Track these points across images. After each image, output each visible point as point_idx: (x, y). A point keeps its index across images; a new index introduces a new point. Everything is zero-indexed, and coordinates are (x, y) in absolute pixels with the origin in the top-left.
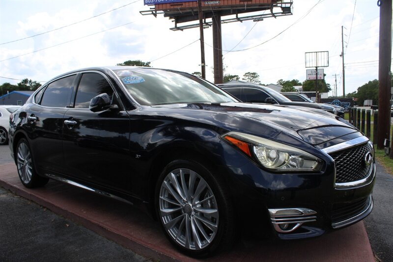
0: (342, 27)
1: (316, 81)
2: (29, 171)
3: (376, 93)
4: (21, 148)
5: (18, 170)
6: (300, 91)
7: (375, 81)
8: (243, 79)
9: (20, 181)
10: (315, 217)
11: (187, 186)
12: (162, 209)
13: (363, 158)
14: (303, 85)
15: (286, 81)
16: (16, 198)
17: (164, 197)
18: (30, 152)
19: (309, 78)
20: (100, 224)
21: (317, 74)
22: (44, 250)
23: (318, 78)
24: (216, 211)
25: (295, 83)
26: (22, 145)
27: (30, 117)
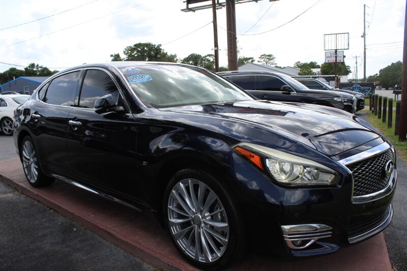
0: (365, 5)
1: (336, 63)
2: (35, 170)
3: (399, 76)
4: (26, 146)
5: (24, 168)
6: (318, 74)
7: (399, 63)
8: (258, 61)
9: (26, 179)
10: (331, 232)
11: (197, 196)
12: (171, 218)
13: (384, 168)
14: (322, 68)
15: (303, 63)
16: (23, 197)
17: (173, 206)
18: (35, 151)
19: (328, 61)
20: (108, 230)
21: (336, 57)
22: (51, 258)
23: (338, 61)
24: (226, 225)
25: (313, 65)
26: (27, 143)
27: (34, 115)
